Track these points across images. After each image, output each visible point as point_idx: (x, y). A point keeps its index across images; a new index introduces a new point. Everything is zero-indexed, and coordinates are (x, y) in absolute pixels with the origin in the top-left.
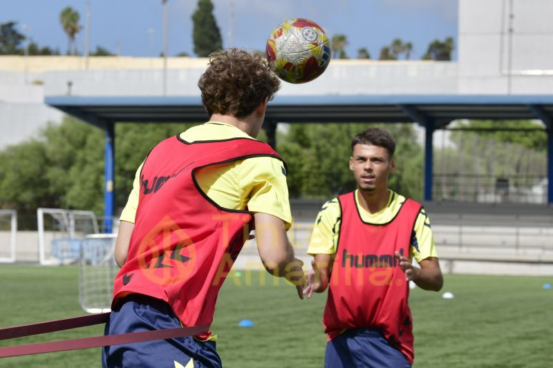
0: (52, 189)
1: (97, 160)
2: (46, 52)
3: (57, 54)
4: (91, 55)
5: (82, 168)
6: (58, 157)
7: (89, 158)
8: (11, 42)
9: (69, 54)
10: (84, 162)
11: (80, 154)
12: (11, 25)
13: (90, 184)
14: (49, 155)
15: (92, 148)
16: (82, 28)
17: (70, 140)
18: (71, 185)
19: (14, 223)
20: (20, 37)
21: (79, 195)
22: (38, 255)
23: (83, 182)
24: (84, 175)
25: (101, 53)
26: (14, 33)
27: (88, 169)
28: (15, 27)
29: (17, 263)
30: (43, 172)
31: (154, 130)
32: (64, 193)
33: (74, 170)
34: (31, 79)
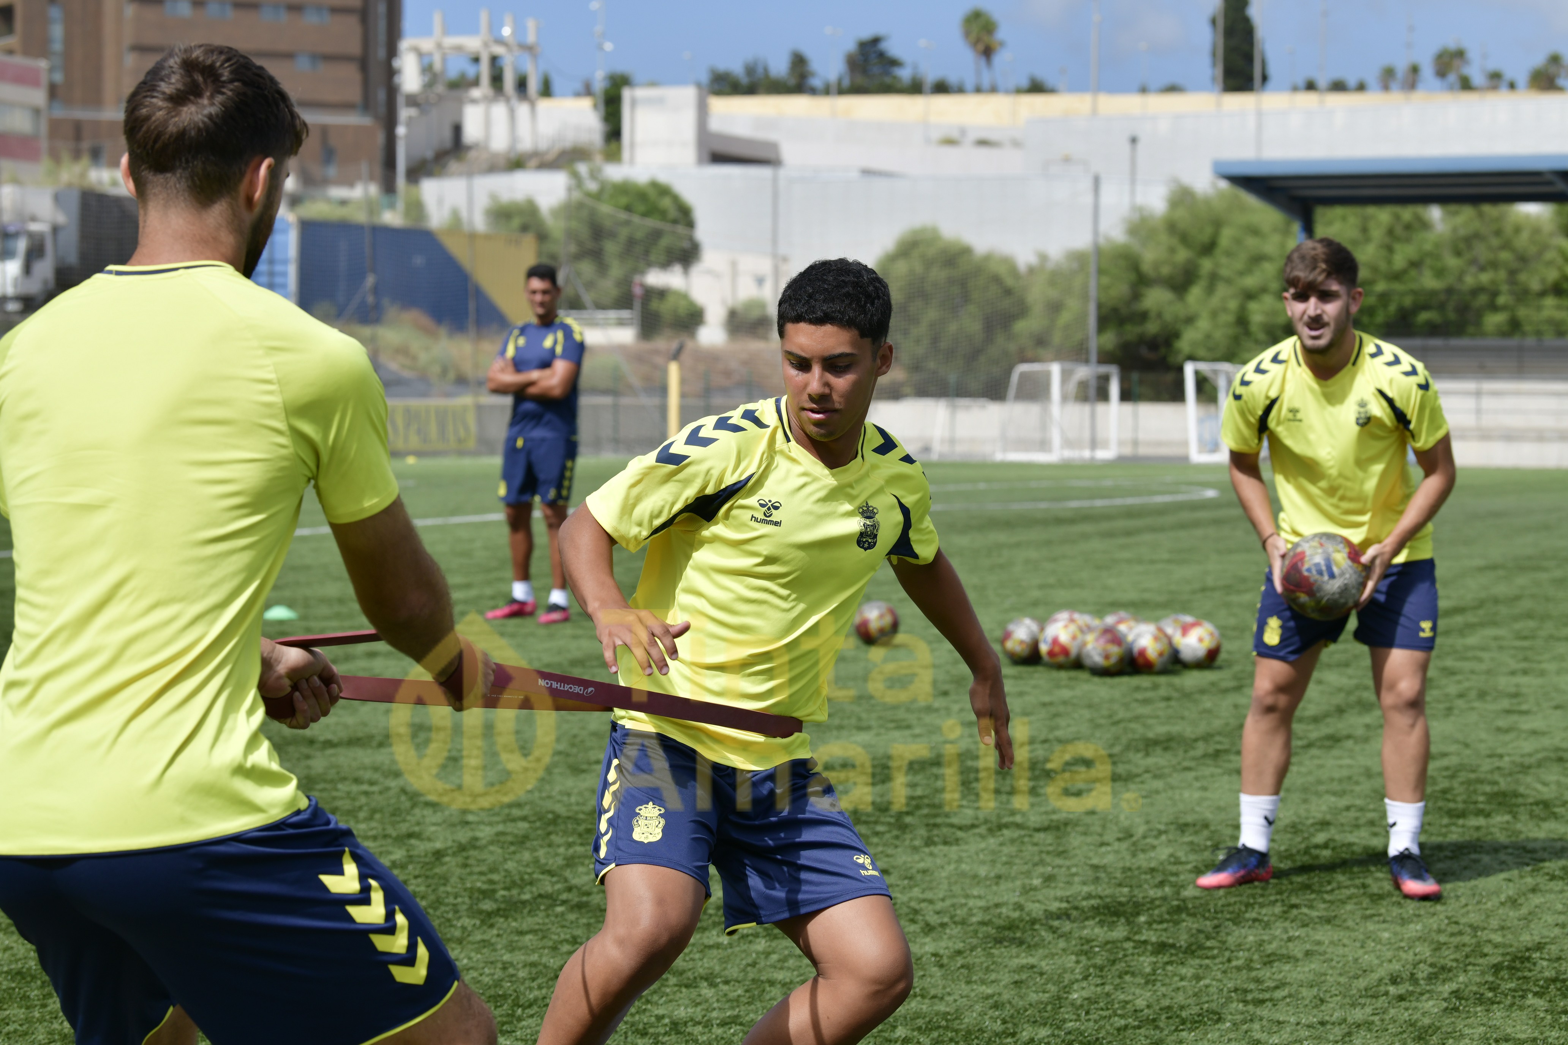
0: (1152, 328)
1: (1241, 274)
2: (941, 88)
3: (960, 90)
4: (1019, 91)
5: (1210, 289)
6: (1165, 270)
7: (1224, 272)
8: (876, 70)
9: (978, 90)
10: (1214, 279)
11: (1206, 265)
12: (876, 41)
13: (1228, 318)
14: (1146, 267)
15: (1228, 254)
16: (1002, 44)
17: (1185, 239)
18: (1190, 320)
19: (1114, 389)
20: (894, 63)
21: (1208, 337)
22: (1185, 443)
23: (1214, 314)
24: (1215, 301)
25: (1036, 88)
26: (881, 55)
27: (1222, 290)
28: (884, 46)
29: (1121, 461)
30: (1136, 296)
31: (1344, 219)
32: (1177, 335)
33: (1195, 293)
34: (936, 135)
